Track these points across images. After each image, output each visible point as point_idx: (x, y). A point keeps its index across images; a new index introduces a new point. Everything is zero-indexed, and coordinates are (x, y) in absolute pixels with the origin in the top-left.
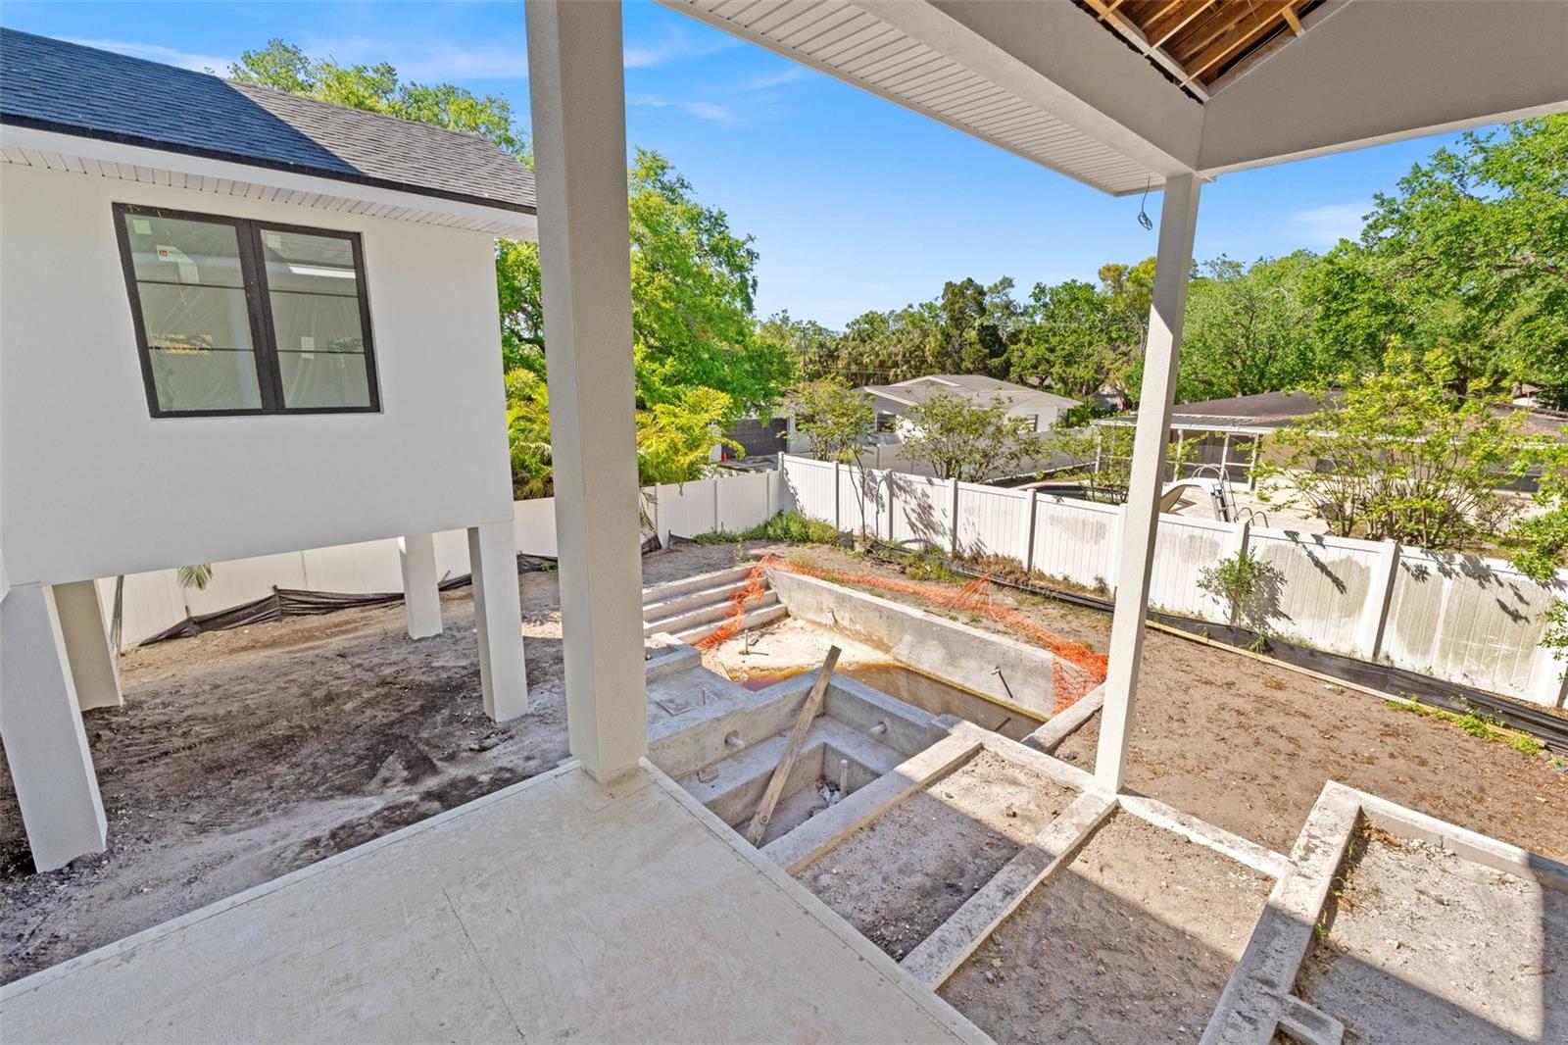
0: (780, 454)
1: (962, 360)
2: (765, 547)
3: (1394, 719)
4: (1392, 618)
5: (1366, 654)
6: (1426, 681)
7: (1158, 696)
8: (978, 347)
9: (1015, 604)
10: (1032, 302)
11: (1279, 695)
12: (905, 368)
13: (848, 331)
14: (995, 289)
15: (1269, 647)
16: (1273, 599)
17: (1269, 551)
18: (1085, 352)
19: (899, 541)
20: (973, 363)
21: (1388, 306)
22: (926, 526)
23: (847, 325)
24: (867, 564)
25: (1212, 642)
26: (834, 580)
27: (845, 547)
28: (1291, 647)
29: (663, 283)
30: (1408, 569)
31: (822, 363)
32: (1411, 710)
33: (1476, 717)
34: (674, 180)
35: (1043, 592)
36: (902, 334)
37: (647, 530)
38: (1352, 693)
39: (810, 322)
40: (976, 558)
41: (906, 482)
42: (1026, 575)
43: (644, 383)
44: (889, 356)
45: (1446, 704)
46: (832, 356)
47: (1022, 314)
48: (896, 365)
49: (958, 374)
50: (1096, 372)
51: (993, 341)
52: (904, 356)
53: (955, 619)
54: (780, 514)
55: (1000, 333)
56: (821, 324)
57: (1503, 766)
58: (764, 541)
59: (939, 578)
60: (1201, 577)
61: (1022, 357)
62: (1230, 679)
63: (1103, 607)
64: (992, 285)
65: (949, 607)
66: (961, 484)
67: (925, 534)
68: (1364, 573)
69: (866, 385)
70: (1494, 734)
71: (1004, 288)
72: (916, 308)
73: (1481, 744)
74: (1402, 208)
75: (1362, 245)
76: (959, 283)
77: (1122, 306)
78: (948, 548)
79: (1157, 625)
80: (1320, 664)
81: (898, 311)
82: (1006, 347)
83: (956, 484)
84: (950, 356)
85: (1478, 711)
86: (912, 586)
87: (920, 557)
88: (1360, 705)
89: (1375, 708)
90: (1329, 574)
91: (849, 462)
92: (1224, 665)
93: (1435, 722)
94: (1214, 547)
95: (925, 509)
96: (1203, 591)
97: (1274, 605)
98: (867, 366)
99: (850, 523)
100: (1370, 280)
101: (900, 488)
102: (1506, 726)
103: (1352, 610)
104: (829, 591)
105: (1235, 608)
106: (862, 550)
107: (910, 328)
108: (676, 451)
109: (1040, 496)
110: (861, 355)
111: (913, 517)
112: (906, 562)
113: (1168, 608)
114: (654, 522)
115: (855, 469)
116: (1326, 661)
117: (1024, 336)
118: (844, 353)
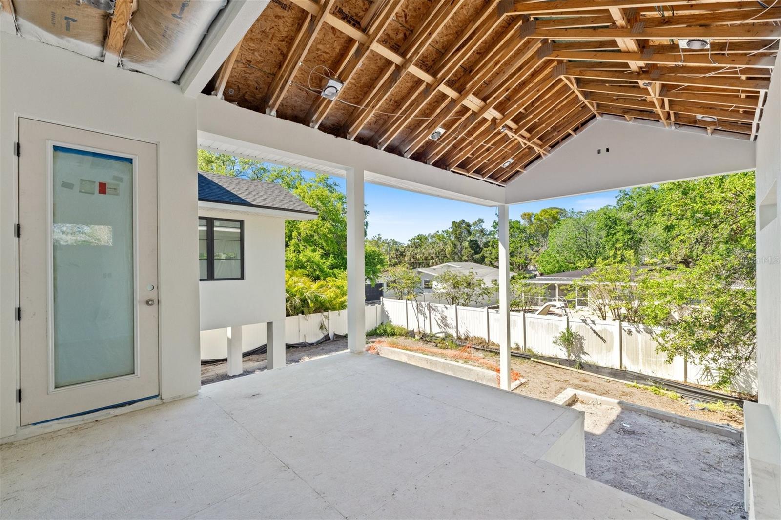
0: (381, 297)
1: (462, 255)
2: (375, 338)
3: (626, 390)
4: (624, 351)
5: (617, 366)
6: (638, 375)
7: (537, 386)
8: (469, 249)
9: (484, 356)
10: (493, 229)
11: (585, 384)
12: (437, 260)
13: (409, 243)
14: (475, 224)
15: (582, 366)
16: (582, 347)
17: (576, 327)
18: (519, 250)
19: (434, 333)
20: (467, 257)
21: (630, 232)
22: (445, 326)
23: (409, 241)
24: (421, 343)
25: (561, 366)
26: (407, 349)
27: (411, 337)
28: (590, 366)
29: (328, 226)
30: (625, 331)
31: (397, 258)
32: (634, 387)
33: (656, 387)
34: (332, 183)
35: (494, 350)
36: (435, 244)
37: (324, 331)
38: (613, 382)
39: (391, 239)
40: (466, 339)
41: (435, 306)
42: (487, 344)
43: (320, 268)
44: (429, 254)
45: (646, 383)
46: (402, 255)
47: (489, 234)
48: (433, 258)
49: (461, 262)
50: (525, 260)
51: (475, 247)
52: (436, 254)
53: (458, 362)
54: (382, 324)
55: (479, 243)
56: (396, 240)
57: (663, 403)
58: (375, 336)
59: (452, 347)
60: (554, 339)
61: (491, 254)
62: (567, 379)
63: (518, 355)
64: (474, 222)
65: (456, 358)
66: (458, 307)
67: (445, 329)
68: (611, 333)
69: (419, 267)
70: (663, 393)
71: (480, 223)
72: (440, 232)
73: (657, 397)
74: (629, 193)
75: (618, 207)
76: (458, 222)
77: (534, 230)
78: (455, 335)
79: (539, 361)
80: (601, 372)
81: (432, 234)
82: (482, 249)
83: (456, 307)
84: (457, 254)
85: (657, 385)
86: (440, 351)
87: (444, 339)
88: (615, 386)
89: (621, 387)
90: (599, 336)
91: (411, 300)
92: (565, 375)
93: (642, 390)
94: (557, 327)
95: (444, 319)
96: (555, 345)
97: (582, 350)
98: (419, 259)
99: (413, 326)
100: (622, 221)
101: (433, 309)
102: (667, 390)
103: (609, 349)
104: (405, 354)
105: (569, 351)
106: (419, 338)
107: (438, 241)
108: (337, 296)
109: (490, 310)
110: (416, 254)
111: (439, 322)
112: (437, 342)
113: (544, 354)
114: (327, 328)
115: (414, 303)
116: (603, 370)
117: (491, 244)
118: (408, 254)
